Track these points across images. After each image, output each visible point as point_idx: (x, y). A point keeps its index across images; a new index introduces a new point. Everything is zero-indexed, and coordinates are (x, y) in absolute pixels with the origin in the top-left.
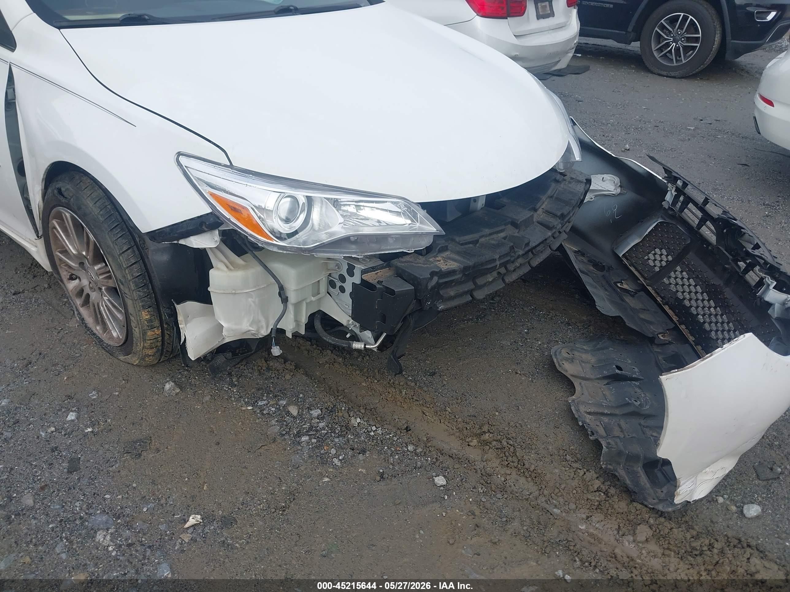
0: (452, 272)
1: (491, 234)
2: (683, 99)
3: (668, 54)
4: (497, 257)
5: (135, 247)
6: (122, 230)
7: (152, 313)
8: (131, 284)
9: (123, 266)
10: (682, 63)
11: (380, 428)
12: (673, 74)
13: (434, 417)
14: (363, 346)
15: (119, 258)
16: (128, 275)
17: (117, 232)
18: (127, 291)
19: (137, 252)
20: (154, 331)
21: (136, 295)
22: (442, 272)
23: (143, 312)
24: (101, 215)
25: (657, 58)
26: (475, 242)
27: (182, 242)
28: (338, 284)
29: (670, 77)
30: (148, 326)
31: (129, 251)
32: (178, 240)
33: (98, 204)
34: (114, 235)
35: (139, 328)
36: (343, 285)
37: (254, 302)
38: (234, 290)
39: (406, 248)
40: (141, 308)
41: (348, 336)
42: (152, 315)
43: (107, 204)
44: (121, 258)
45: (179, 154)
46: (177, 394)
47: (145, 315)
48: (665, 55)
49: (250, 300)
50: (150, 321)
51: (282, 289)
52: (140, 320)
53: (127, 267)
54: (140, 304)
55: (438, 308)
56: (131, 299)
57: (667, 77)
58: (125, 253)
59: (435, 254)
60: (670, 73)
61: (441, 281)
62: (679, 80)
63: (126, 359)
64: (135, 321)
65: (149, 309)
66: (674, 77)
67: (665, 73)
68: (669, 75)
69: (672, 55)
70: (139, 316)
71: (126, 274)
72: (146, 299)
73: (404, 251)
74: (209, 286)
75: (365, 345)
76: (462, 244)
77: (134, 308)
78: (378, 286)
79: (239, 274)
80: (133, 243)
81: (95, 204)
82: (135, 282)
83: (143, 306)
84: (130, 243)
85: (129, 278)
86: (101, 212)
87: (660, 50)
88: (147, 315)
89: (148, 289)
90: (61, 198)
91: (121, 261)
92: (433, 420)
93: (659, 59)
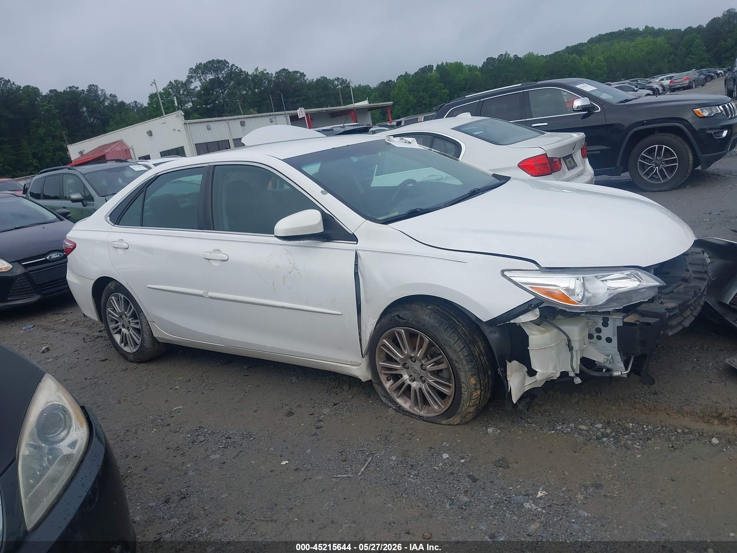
0: (674, 309)
1: (677, 287)
2: (685, 203)
3: (654, 176)
4: (691, 297)
5: (461, 338)
6: (452, 329)
7: (476, 379)
8: (464, 360)
9: (457, 350)
10: (668, 180)
11: (649, 426)
12: (663, 189)
13: (678, 414)
14: (620, 373)
15: (454, 346)
16: (461, 355)
17: (449, 330)
18: (460, 367)
19: (463, 341)
20: (477, 392)
21: (467, 368)
22: (670, 309)
23: (472, 379)
24: (436, 323)
25: (647, 180)
26: (672, 292)
27: (512, 321)
28: (596, 335)
29: (662, 191)
30: (474, 389)
31: (459, 340)
32: (509, 321)
33: (431, 317)
34: (448, 333)
35: (468, 391)
36: (599, 334)
37: (555, 353)
38: (545, 346)
39: (643, 299)
40: (471, 377)
41: (604, 370)
42: (476, 381)
43: (436, 316)
44: (455, 345)
45: (503, 271)
46: (499, 434)
47: (472, 381)
48: (652, 177)
49: (553, 351)
50: (475, 385)
51: (569, 341)
52: (470, 385)
53: (460, 351)
54: (470, 373)
55: (669, 334)
56: (464, 372)
57: (659, 191)
58: (457, 342)
59: (657, 301)
60: (661, 188)
61: (671, 314)
62: (670, 192)
63: (448, 421)
64: (465, 387)
65: (475, 377)
66: (665, 191)
67: (657, 189)
68: (660, 190)
69: (658, 175)
70: (469, 382)
71: (460, 355)
72: (473, 369)
73: (643, 301)
74: (528, 346)
75: (621, 372)
76: (667, 294)
77: (466, 377)
78: (637, 323)
79: (548, 335)
80: (459, 336)
81: (429, 317)
82: (466, 359)
83: (471, 375)
84: (458, 336)
85: (462, 357)
86: (436, 321)
87: (647, 174)
88: (474, 381)
89: (473, 363)
90: (401, 320)
91: (455, 347)
92: (678, 417)
93: (648, 181)
